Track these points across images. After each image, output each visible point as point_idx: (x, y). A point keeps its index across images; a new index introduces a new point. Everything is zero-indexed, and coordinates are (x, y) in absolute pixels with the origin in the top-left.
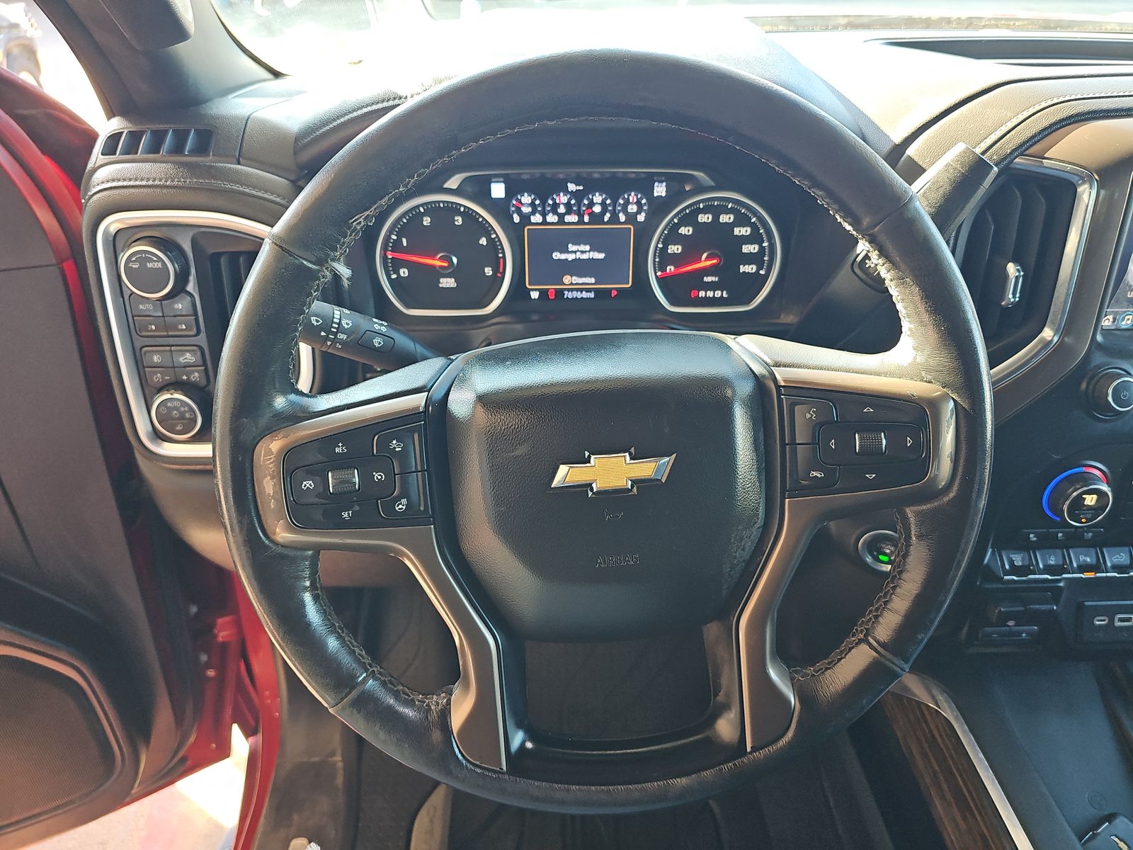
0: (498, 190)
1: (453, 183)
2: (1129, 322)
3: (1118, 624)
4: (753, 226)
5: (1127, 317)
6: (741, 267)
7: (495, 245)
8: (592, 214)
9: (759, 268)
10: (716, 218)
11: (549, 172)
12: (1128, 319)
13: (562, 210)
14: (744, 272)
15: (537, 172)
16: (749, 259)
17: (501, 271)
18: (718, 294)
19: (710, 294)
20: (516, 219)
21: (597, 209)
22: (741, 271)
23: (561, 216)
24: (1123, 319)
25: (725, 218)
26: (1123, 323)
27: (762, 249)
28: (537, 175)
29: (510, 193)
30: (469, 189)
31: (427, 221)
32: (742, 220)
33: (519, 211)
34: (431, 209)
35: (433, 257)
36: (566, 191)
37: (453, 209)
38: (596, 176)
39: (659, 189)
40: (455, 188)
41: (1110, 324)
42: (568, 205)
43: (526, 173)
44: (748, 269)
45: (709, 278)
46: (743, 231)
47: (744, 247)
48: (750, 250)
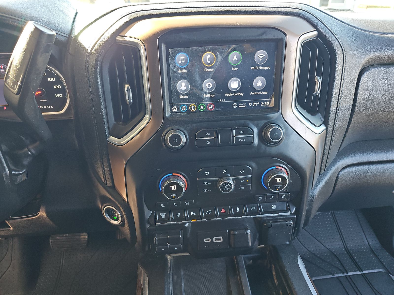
2: (185, 109)
3: (214, 241)
5: (183, 107)
6: (56, 95)
12: (184, 108)
14: (58, 97)
16: (58, 91)
18: (49, 107)
19: (45, 107)
22: (56, 97)
24: (182, 108)
26: (183, 110)
27: (63, 87)
41: (176, 110)
44: (59, 96)
45: (43, 101)
46: (52, 79)
47: (54, 86)
48: (58, 87)
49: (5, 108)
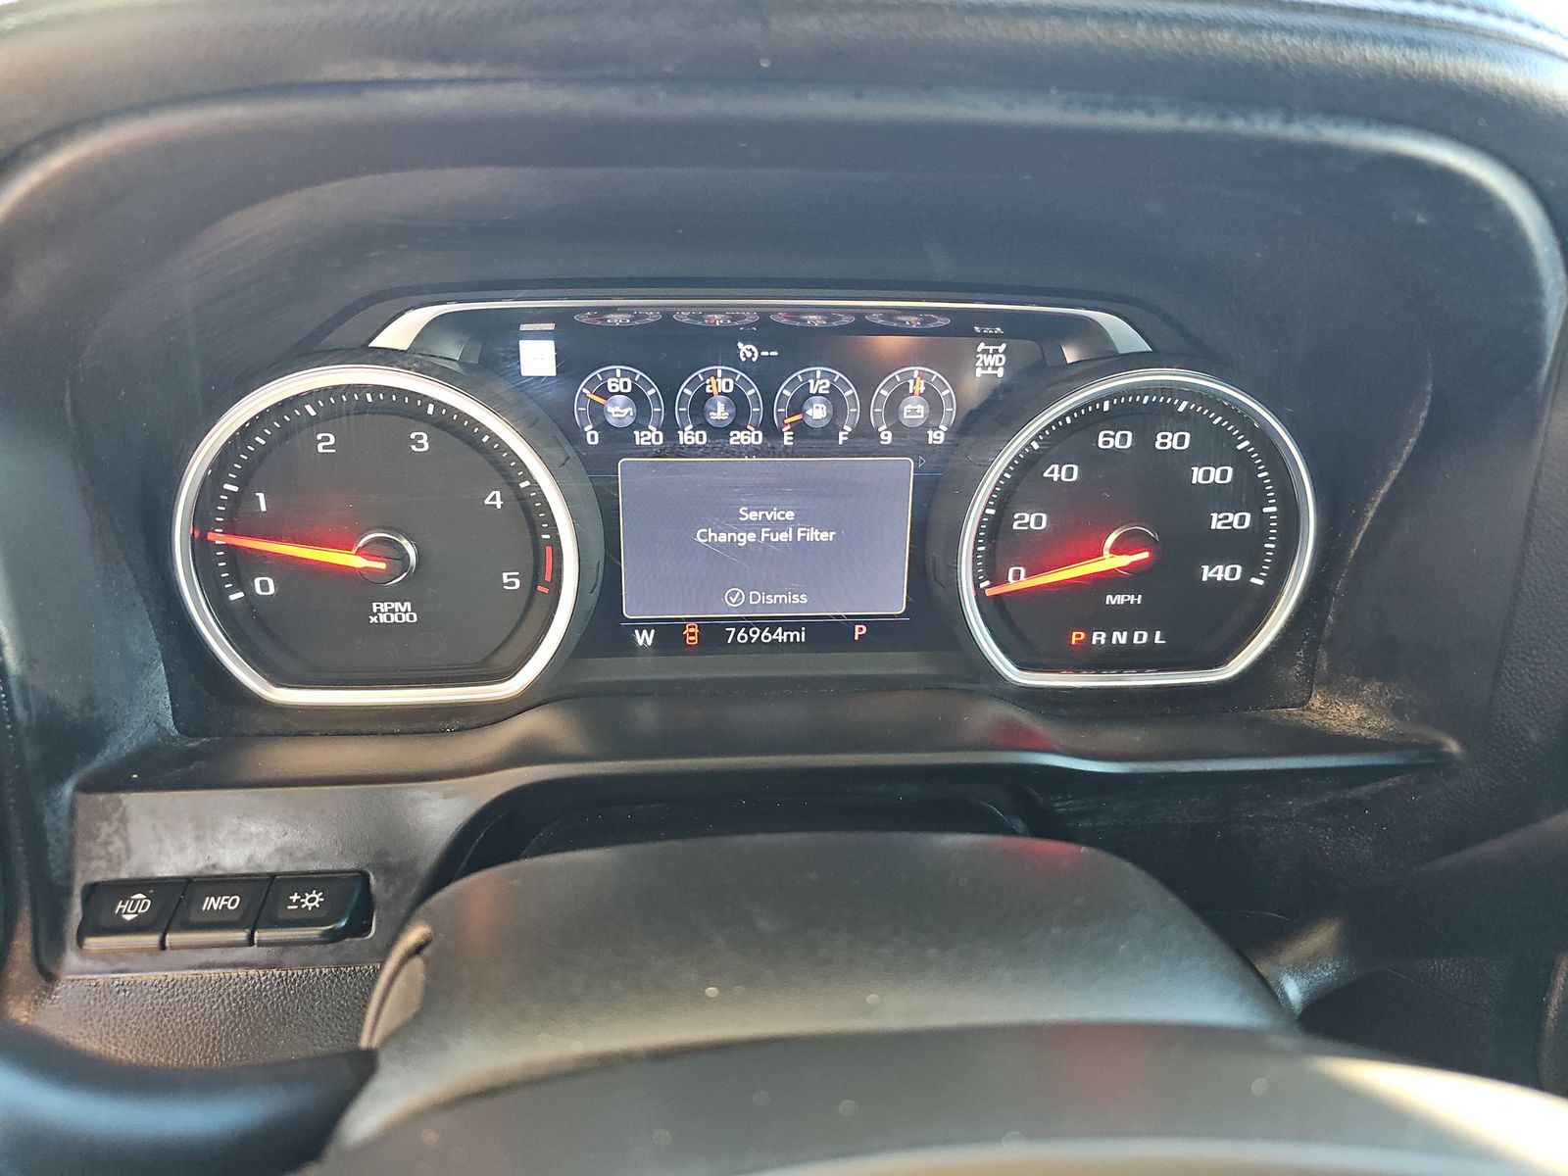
0: (538, 358)
1: (399, 334)
4: (1241, 461)
6: (1206, 568)
7: (530, 511)
8: (801, 430)
9: (1251, 570)
10: (1144, 440)
11: (684, 307)
13: (720, 413)
14: (1212, 580)
15: (651, 306)
16: (1227, 546)
17: (548, 578)
18: (1140, 637)
19: (1120, 638)
20: (592, 437)
21: (817, 412)
22: (1204, 580)
23: (719, 432)
25: (1168, 441)
27: (1261, 520)
28: (652, 317)
29: (571, 366)
30: (451, 350)
31: (326, 443)
32: (1211, 446)
33: (597, 413)
34: (339, 405)
35: (346, 546)
36: (735, 361)
37: (406, 408)
38: (815, 320)
39: (990, 360)
40: (405, 347)
42: (737, 399)
43: (621, 310)
44: (1221, 573)
45: (1120, 599)
46: (1215, 475)
47: (1215, 515)
48: (1231, 524)
49: (860, 631)
